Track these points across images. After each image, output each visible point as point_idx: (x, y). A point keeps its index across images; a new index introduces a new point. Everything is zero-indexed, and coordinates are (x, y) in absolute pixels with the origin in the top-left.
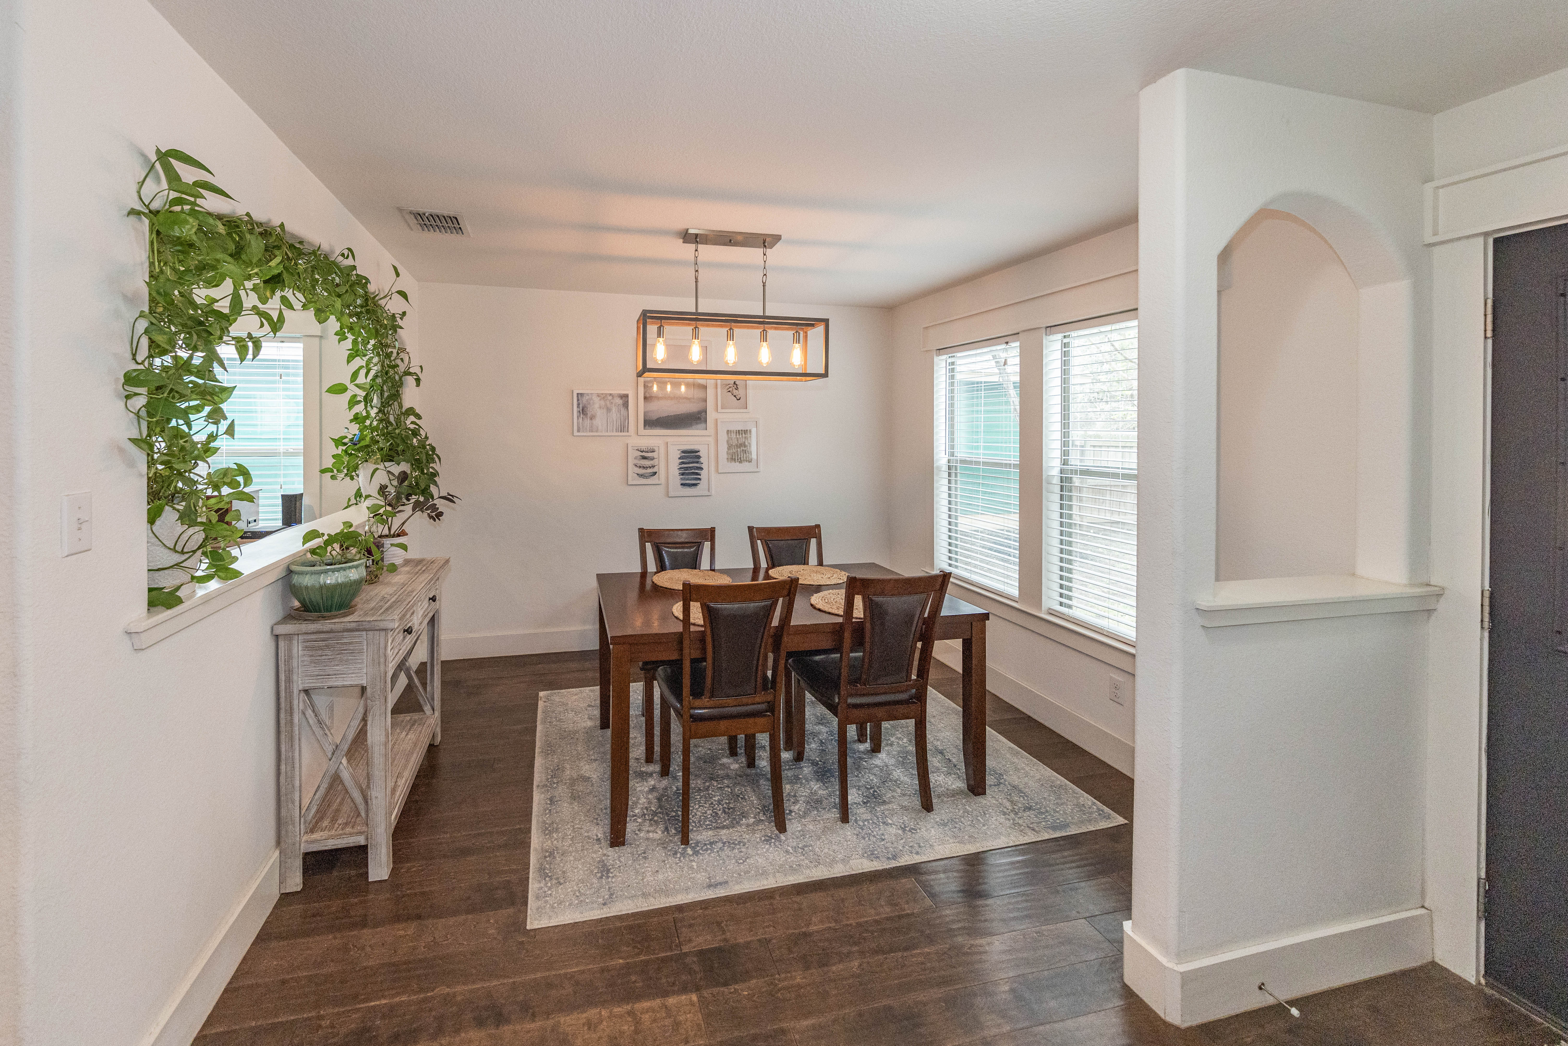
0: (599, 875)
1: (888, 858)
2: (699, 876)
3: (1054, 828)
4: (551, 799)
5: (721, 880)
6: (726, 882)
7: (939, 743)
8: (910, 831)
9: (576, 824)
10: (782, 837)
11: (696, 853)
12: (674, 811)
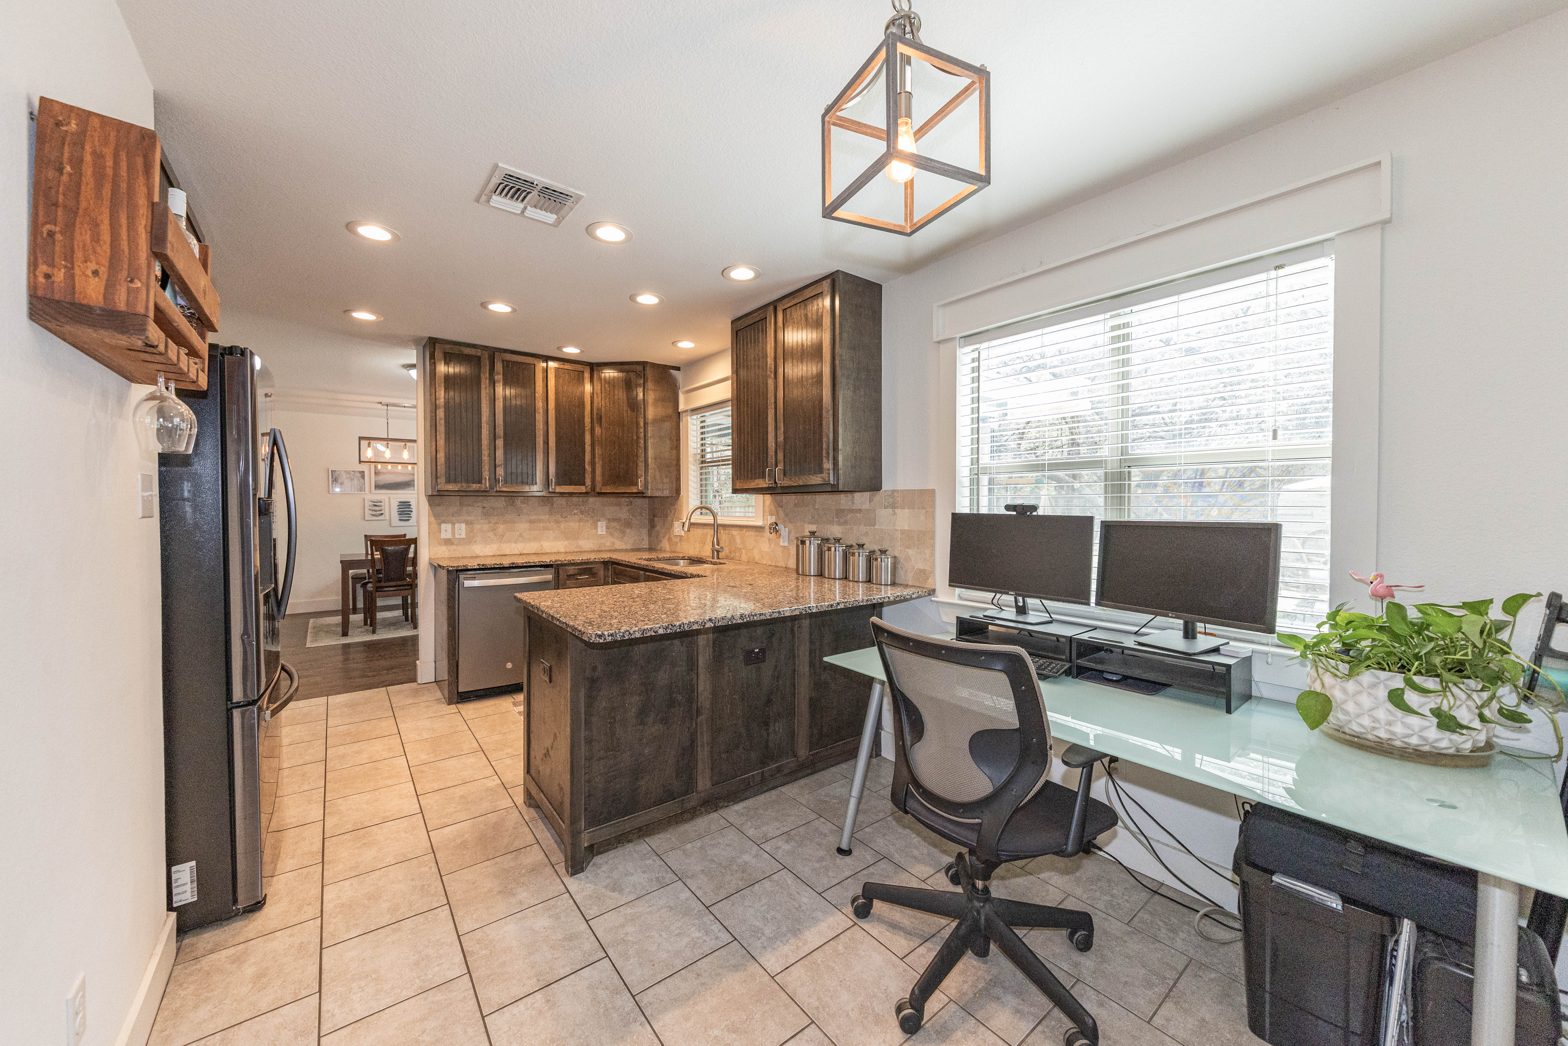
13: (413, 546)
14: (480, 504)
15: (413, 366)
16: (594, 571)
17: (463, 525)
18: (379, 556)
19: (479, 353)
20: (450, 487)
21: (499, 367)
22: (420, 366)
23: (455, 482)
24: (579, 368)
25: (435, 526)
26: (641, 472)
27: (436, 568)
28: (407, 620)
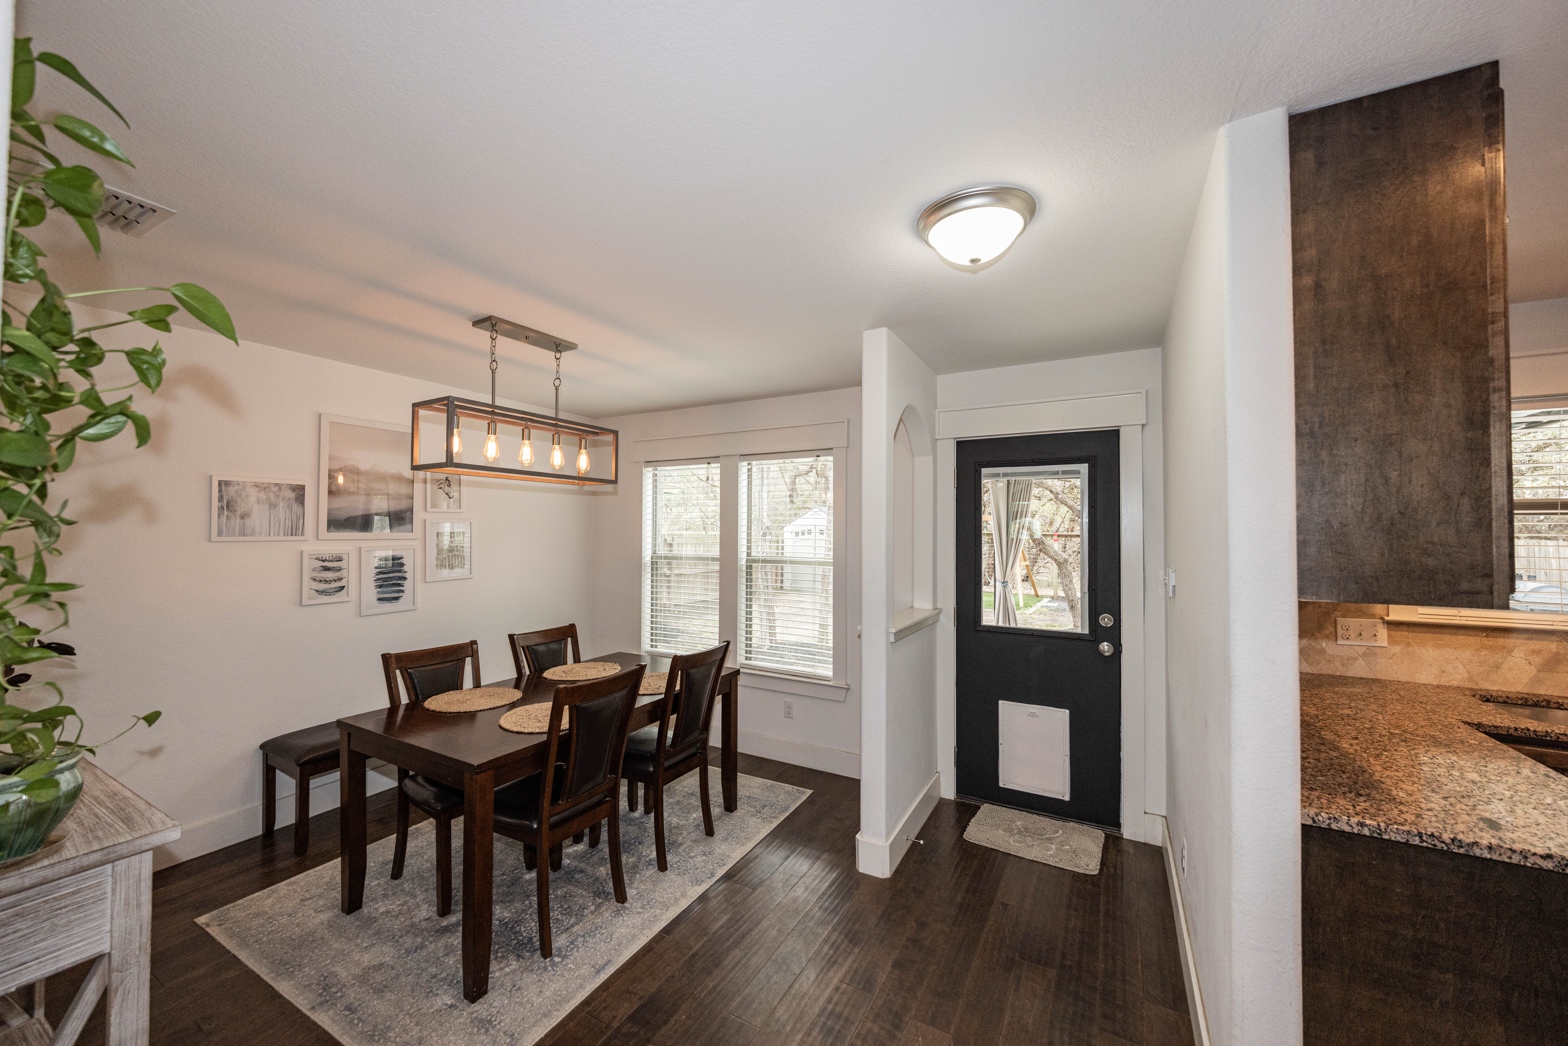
0: (483, 1030)
1: (709, 878)
2: (583, 971)
3: (784, 811)
4: (348, 1008)
5: (604, 962)
6: (610, 961)
7: (687, 789)
8: (709, 854)
9: (409, 1010)
10: (626, 905)
11: (564, 957)
12: (514, 939)
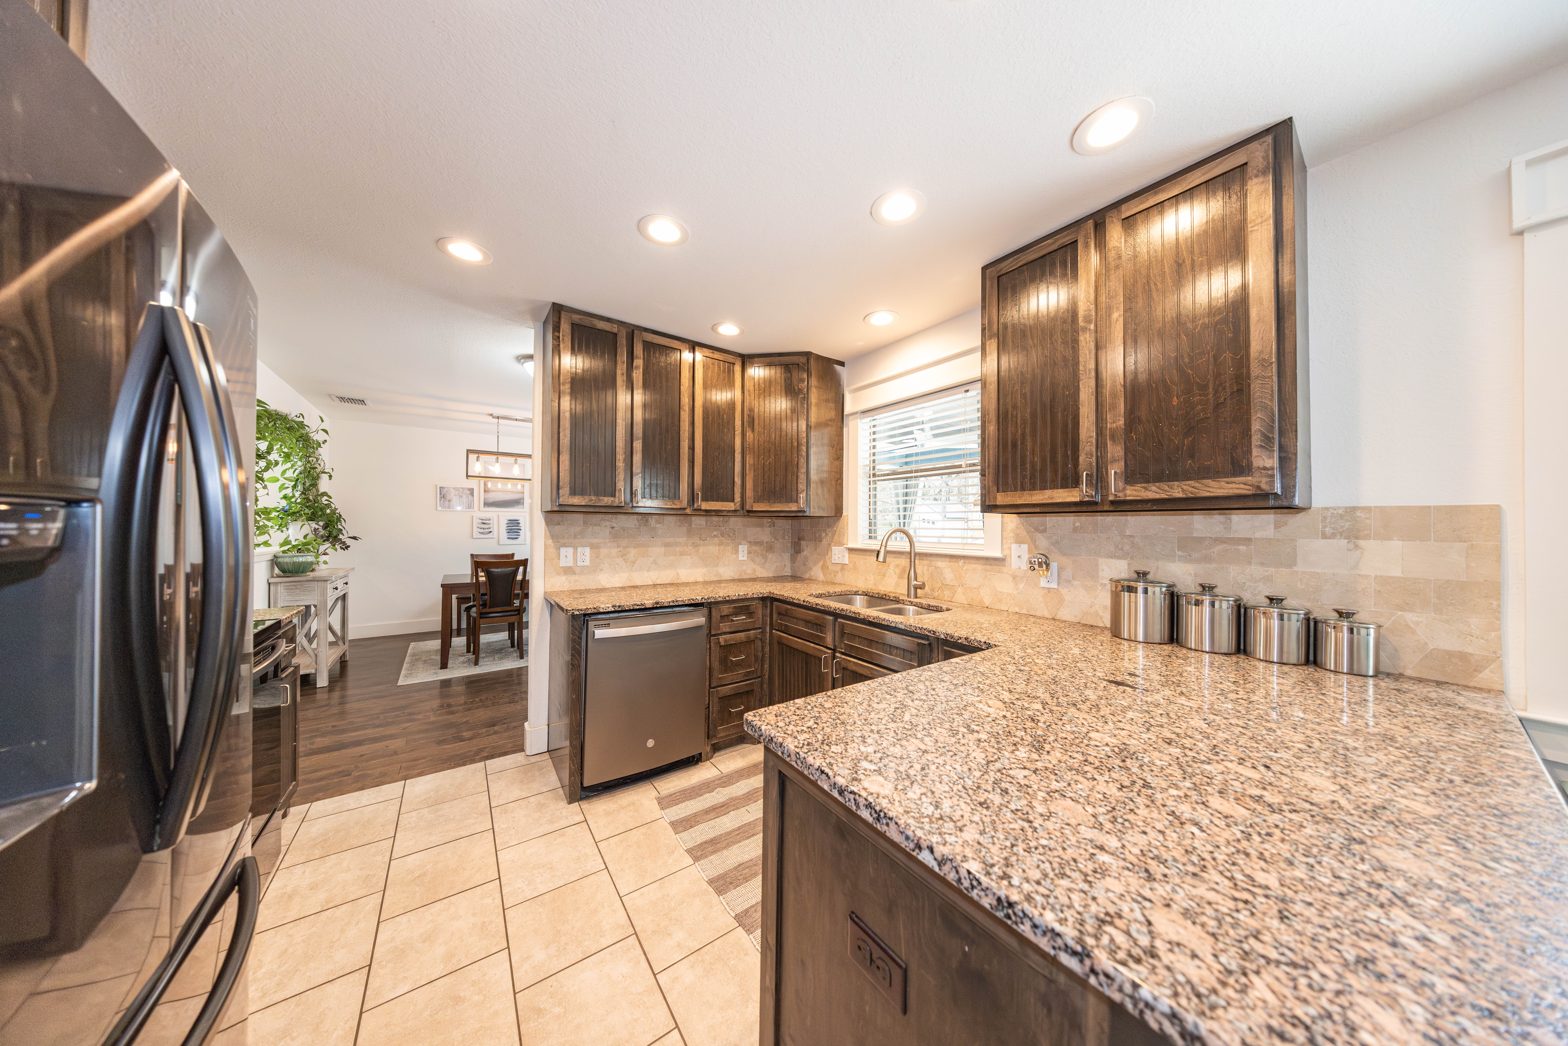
13: (521, 569)
14: (608, 523)
15: (530, 357)
16: (752, 609)
17: (587, 550)
18: (484, 579)
19: (615, 329)
20: (576, 500)
21: (638, 349)
22: (539, 357)
23: (583, 493)
24: (730, 358)
25: (552, 550)
26: (802, 486)
27: (553, 607)
28: (513, 646)
